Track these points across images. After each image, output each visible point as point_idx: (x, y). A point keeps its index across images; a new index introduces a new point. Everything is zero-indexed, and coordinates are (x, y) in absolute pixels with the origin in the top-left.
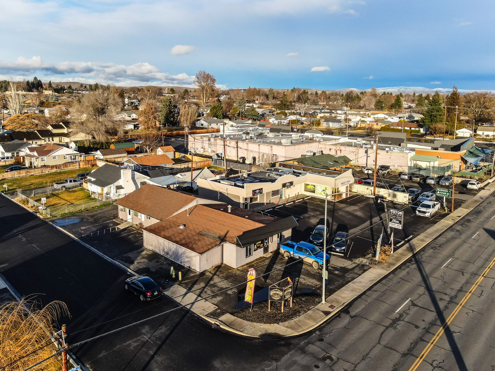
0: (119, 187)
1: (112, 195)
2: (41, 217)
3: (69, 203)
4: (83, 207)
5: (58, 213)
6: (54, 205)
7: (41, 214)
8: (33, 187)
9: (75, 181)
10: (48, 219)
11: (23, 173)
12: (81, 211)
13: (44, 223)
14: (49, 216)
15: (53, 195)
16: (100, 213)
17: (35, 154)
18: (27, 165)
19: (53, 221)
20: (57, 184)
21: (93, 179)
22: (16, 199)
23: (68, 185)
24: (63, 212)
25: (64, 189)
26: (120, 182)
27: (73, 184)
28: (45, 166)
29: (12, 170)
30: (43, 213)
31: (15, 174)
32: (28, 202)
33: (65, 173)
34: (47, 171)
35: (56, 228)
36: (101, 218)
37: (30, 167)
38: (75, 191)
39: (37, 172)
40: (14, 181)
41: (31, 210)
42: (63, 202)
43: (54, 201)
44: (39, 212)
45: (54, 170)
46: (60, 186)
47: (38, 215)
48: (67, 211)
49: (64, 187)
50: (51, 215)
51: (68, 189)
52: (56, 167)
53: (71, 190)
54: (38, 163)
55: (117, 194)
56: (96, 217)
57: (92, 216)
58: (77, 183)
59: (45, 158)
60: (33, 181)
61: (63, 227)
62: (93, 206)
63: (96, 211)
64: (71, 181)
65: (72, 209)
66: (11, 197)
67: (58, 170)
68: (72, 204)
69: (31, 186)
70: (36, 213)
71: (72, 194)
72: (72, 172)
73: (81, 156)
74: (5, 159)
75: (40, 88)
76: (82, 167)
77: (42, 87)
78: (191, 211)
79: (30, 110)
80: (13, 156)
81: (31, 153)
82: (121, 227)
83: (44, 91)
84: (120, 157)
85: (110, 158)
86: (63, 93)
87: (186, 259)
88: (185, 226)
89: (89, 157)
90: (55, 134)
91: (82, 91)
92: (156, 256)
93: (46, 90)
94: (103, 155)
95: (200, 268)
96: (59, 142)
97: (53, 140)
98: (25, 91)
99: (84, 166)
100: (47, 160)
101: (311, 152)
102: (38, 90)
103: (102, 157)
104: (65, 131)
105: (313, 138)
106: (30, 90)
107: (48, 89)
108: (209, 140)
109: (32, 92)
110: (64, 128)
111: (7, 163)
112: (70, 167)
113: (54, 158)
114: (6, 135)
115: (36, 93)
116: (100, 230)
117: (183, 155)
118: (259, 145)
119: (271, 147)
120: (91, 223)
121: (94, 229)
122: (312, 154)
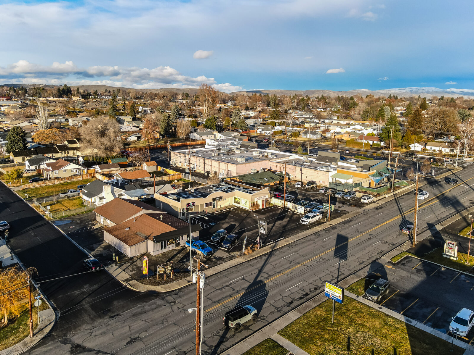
0: (102, 198)
1: (96, 203)
2: (47, 219)
3: (67, 209)
4: (75, 212)
5: (58, 216)
6: (57, 210)
7: (47, 217)
8: (46, 195)
9: (74, 192)
10: (51, 220)
11: (41, 184)
12: (74, 215)
13: (47, 223)
14: (52, 218)
15: (58, 202)
16: (86, 217)
17: (50, 168)
18: (45, 177)
19: (53, 222)
20: (62, 193)
21: (86, 191)
22: (32, 205)
23: (70, 194)
24: (61, 216)
25: (67, 197)
26: (102, 195)
27: (73, 193)
28: (57, 178)
29: (33, 181)
30: (48, 216)
31: (35, 185)
32: (39, 207)
33: (71, 183)
34: (58, 182)
35: (54, 227)
36: (85, 220)
37: (47, 179)
38: (74, 199)
39: (50, 183)
40: (34, 190)
41: (41, 214)
42: (63, 208)
43: (57, 207)
44: (46, 215)
45: (63, 181)
46: (63, 195)
47: (45, 217)
48: (64, 215)
49: (67, 196)
50: (53, 218)
51: (69, 198)
52: (65, 179)
53: (71, 198)
54: (53, 175)
55: (101, 203)
56: (82, 219)
57: (79, 219)
58: (77, 193)
59: (57, 172)
60: (47, 190)
61: (59, 226)
62: (82, 211)
63: (84, 215)
64: (71, 192)
65: (68, 213)
66: (30, 203)
67: (66, 181)
68: (69, 209)
69: (45, 194)
70: (44, 215)
71: (71, 201)
72: (76, 182)
73: (84, 170)
74: (30, 171)
75: (69, 94)
76: (84, 178)
77: (71, 93)
78: (137, 219)
79: (58, 119)
80: (36, 168)
81: (48, 168)
82: (96, 227)
83: (72, 97)
84: (114, 171)
85: (106, 172)
86: (89, 99)
87: (124, 250)
88: (129, 228)
89: (91, 171)
90: (70, 148)
91: (106, 96)
92: (109, 247)
93: (74, 96)
94: (101, 169)
95: (131, 255)
96: (73, 155)
97: (68, 153)
98: (56, 97)
99: (86, 178)
100: (59, 173)
101: (255, 170)
102: (67, 96)
103: (100, 171)
104: (78, 145)
105: (268, 155)
106: (60, 96)
107: (76, 95)
108: (185, 156)
109: (62, 97)
110: (77, 143)
111: (31, 174)
112: (76, 179)
113: (64, 171)
114: (32, 149)
115: (66, 99)
116: (82, 229)
117: (163, 168)
118: (219, 163)
119: (227, 165)
120: (78, 224)
121: (78, 228)
122: (256, 171)
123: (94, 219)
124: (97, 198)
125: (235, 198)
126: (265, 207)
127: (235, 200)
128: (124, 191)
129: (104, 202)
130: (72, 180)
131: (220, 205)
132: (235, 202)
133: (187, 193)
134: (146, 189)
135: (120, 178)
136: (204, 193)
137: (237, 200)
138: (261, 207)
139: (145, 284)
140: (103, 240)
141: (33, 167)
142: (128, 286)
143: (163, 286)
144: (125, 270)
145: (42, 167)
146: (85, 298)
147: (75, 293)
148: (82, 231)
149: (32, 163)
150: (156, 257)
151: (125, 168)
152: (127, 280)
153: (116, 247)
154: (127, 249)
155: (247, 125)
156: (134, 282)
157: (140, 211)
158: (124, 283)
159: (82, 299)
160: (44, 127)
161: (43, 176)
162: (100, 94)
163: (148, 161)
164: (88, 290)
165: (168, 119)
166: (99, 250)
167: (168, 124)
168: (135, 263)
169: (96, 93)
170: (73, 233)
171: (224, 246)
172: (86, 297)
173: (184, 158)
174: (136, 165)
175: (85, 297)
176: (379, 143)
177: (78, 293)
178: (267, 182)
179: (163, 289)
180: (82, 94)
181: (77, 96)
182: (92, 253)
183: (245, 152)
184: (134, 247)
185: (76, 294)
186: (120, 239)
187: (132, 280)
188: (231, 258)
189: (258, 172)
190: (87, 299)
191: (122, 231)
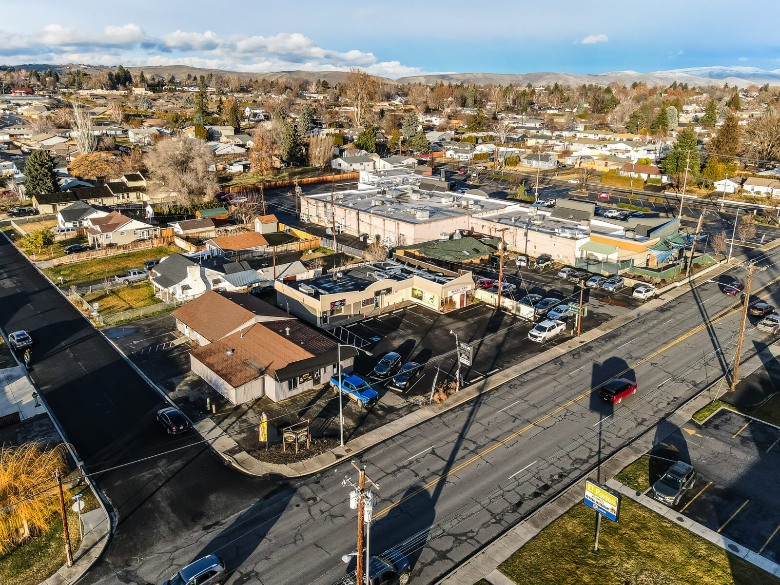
0: (185, 288)
2: (94, 324)
3: (128, 306)
4: (141, 313)
5: (114, 320)
6: (111, 307)
9: (139, 273)
10: (101, 327)
11: (83, 257)
12: (139, 318)
13: (95, 333)
14: (103, 324)
15: (113, 292)
16: (159, 322)
17: (98, 228)
19: (106, 331)
21: (159, 275)
22: (70, 297)
23: (132, 278)
24: (118, 319)
25: (127, 283)
26: (186, 282)
27: (137, 276)
28: (110, 246)
29: (71, 251)
30: (96, 320)
31: (74, 258)
32: (82, 302)
33: (133, 255)
35: (106, 341)
36: (159, 328)
37: (93, 248)
38: (139, 287)
40: (72, 267)
41: (85, 315)
43: (111, 301)
44: (92, 319)
45: (121, 251)
48: (123, 318)
49: (127, 280)
51: (132, 285)
52: (123, 247)
53: (135, 285)
54: (103, 240)
55: (184, 295)
56: (153, 327)
57: (149, 326)
58: (143, 276)
59: (110, 234)
60: (94, 269)
61: (114, 339)
62: (153, 311)
63: (156, 318)
64: (135, 274)
65: (129, 315)
66: (66, 293)
67: (127, 252)
68: (131, 308)
69: (92, 276)
70: (90, 319)
71: (135, 291)
73: (155, 230)
74: (65, 232)
75: (127, 83)
76: (155, 246)
77: (131, 81)
78: (246, 331)
79: (110, 130)
80: (75, 226)
81: (94, 227)
82: (177, 342)
83: (133, 88)
84: (205, 232)
85: (192, 234)
86: (161, 91)
87: (225, 391)
88: (233, 350)
89: (167, 232)
90: (131, 188)
91: (189, 86)
92: (199, 383)
93: (136, 86)
94: (183, 229)
95: (237, 401)
96: (136, 200)
97: (128, 197)
98: (107, 90)
99: (159, 245)
100: (113, 237)
101: (445, 234)
102: (125, 86)
103: (181, 232)
104: (143, 183)
105: (468, 206)
106: (113, 87)
107: (139, 85)
108: (325, 206)
109: (117, 90)
110: (142, 180)
111: (68, 237)
112: (141, 247)
113: (122, 233)
114: (68, 191)
115: (123, 92)
116: (153, 345)
117: (288, 228)
118: (384, 220)
119: (398, 224)
120: (146, 336)
121: (147, 344)
122: (448, 237)
123: (174, 328)
124: (177, 288)
125: (413, 289)
126: (465, 306)
127: (413, 292)
128: (223, 274)
129: (190, 294)
130: (136, 250)
131: (387, 302)
132: (414, 296)
133: (331, 279)
134: (260, 271)
135: (215, 248)
136: (360, 279)
137: (416, 292)
138: (458, 306)
139: (263, 460)
140: (189, 369)
141: (70, 225)
142: (233, 464)
143: (293, 465)
144: (228, 430)
145: (85, 224)
146: (160, 487)
147: (144, 476)
148: (154, 349)
149: (69, 217)
150: (281, 405)
151: (224, 228)
152: (232, 452)
153: (211, 384)
154: (231, 391)
155: (430, 143)
156: (243, 455)
157: (251, 317)
158: (227, 458)
159: (154, 489)
160: (87, 148)
161: (88, 241)
162: (180, 83)
163: (262, 214)
164: (166, 471)
165: (294, 135)
166: (182, 388)
167: (295, 143)
168: (244, 417)
169: (172, 81)
170: (138, 354)
171: (397, 385)
172: (163, 485)
173: (323, 209)
174: (242, 222)
175: (160, 484)
176: (659, 177)
177: (148, 476)
178: (468, 257)
179: (293, 471)
180: (150, 82)
181: (142, 87)
182: (171, 394)
183: (428, 199)
184: (242, 389)
185: (145, 479)
186: (217, 372)
187: (240, 451)
188: (411, 408)
189: (451, 237)
190: (164, 489)
191: (221, 355)
